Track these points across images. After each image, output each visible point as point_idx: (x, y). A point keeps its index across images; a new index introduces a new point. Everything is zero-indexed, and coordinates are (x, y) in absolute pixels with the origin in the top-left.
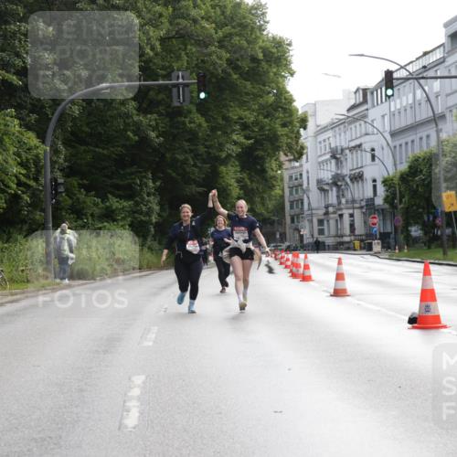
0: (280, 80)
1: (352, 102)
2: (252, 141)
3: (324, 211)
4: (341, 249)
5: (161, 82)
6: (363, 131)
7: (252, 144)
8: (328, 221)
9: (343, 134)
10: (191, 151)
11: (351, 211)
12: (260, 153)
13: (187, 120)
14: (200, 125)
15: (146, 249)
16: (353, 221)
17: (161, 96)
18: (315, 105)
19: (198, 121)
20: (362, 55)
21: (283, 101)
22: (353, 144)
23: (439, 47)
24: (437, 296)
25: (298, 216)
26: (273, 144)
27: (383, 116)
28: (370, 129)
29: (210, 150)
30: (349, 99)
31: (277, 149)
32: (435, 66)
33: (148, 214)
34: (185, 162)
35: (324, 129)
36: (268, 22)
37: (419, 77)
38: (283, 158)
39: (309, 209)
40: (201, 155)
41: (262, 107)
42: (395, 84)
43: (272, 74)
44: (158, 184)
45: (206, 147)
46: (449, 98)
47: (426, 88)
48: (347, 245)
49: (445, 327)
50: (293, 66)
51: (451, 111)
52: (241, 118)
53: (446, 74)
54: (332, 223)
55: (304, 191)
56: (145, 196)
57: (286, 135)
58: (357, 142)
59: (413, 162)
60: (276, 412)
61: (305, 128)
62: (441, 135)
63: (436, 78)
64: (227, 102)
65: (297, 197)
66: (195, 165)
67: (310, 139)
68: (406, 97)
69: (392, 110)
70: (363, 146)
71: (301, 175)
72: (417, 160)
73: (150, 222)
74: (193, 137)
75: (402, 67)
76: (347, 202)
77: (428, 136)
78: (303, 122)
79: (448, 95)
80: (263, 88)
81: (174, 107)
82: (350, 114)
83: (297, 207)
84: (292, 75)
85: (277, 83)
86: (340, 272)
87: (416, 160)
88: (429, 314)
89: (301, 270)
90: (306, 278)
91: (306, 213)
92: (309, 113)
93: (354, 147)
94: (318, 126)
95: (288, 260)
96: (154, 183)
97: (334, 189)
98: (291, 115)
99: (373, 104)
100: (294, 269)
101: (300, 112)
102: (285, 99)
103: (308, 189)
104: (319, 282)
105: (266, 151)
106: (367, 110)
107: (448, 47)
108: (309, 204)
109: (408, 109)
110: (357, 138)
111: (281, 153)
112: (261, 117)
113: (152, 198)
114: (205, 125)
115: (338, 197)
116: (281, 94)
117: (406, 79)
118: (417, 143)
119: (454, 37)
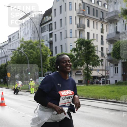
32: (6, 45)
46: (9, 52)
49: (6, 106)
53: (9, 48)
62: (7, 60)
77: (5, 60)
87: (2, 65)
88: (3, 103)
107: (9, 41)
118: (2, 61)
119: (10, 39)
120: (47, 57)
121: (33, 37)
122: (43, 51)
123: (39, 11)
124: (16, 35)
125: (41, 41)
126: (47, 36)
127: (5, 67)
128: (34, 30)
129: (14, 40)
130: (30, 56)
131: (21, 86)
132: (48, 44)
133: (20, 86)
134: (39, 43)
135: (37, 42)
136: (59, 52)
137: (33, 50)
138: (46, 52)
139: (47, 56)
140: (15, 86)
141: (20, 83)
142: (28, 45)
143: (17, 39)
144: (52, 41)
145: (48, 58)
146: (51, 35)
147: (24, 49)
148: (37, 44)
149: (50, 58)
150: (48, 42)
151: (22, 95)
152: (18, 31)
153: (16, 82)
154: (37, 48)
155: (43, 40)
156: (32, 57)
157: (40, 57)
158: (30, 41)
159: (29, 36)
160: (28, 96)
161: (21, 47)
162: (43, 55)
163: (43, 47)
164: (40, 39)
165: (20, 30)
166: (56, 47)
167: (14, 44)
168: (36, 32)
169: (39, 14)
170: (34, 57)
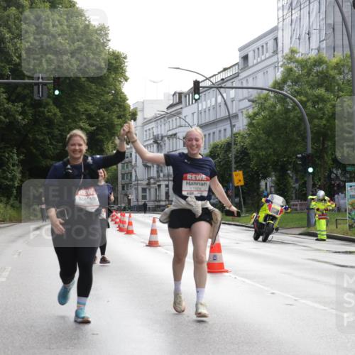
0: (117, 83)
1: (171, 102)
2: (95, 128)
3: (147, 182)
4: (159, 211)
5: (27, 81)
6: (178, 124)
7: (94, 130)
8: (150, 190)
9: (163, 125)
10: (48, 133)
11: (167, 183)
12: (100, 137)
13: (46, 110)
14: (55, 114)
15: (9, 207)
16: (168, 190)
17: (26, 91)
18: (143, 103)
19: (53, 111)
20: (178, 68)
21: (119, 99)
22: (170, 133)
23: (234, 65)
24: (222, 248)
25: (127, 184)
26: (110, 131)
27: (193, 114)
28: (183, 123)
29: (64, 133)
30: (169, 100)
31: (113, 135)
32: (232, 79)
33: (12, 179)
34: (43, 142)
35: (149, 121)
36: (109, 41)
37: (219, 87)
38: (117, 141)
39: (136, 180)
40: (56, 136)
41: (103, 103)
42: (201, 91)
43: (111, 79)
44: (21, 157)
45: (59, 131)
46: (241, 103)
47: (224, 95)
48: (162, 208)
49: (227, 271)
50: (127, 74)
51: (242, 112)
52: (86, 111)
53: (240, 86)
54: (152, 190)
55: (133, 167)
56: (11, 166)
57: (121, 124)
58: (173, 132)
59: (213, 148)
60: (93, 334)
61: (135, 120)
62: (234, 129)
63: (232, 88)
64: (77, 99)
65: (127, 171)
66: (51, 144)
67: (138, 128)
68: (209, 101)
69: (200, 109)
70: (178, 135)
71: (131, 154)
72: (216, 147)
73: (13, 186)
74: (50, 123)
75: (207, 79)
76: (164, 175)
77: (225, 130)
78: (134, 116)
79: (240, 101)
80: (104, 89)
81: (36, 100)
82: (169, 111)
83: (127, 178)
84: (126, 80)
85: (115, 86)
86: (154, 228)
88: (216, 262)
89: (126, 226)
90: (129, 232)
91: (133, 183)
92: (138, 109)
93: (171, 136)
94: (145, 119)
95: (117, 218)
96: (18, 157)
97: (155, 166)
98: (125, 110)
99: (186, 105)
100: (121, 225)
101: (132, 108)
102: (121, 98)
103: (136, 165)
104: (138, 235)
105: (104, 135)
106: (181, 108)
107: (241, 66)
108: (136, 176)
109: (211, 109)
110: (173, 129)
111: (117, 138)
112: (102, 111)
113: (16, 168)
114: (59, 114)
115: (158, 172)
116: (118, 94)
117: (210, 88)
118: (217, 134)
119: (245, 58)
121: (327, 47)
124: (267, 44)
127: (226, 151)
128: (330, 21)
129: (259, 60)
130: (314, 109)
131: (281, 211)
133: (277, 213)
134: (350, 64)
135: (343, 60)
137: (327, 90)
140: (258, 213)
141: (278, 201)
142: (308, 74)
143: (270, 57)
147: (296, 87)
148: (343, 66)
151: (282, 243)
152: (275, 29)
153: (263, 200)
154: (340, 82)
156: (324, 114)
158: (317, 58)
159: (314, 44)
160: (304, 248)
161: (284, 81)
165: (280, 25)
167: (260, 75)
168: (339, 27)
170: (331, 114)
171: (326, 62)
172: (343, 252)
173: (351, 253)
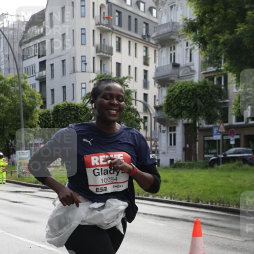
120: (35, 110)
121: (5, 68)
122: (27, 97)
123: (18, 16)
125: (21, 76)
126: (33, 66)
128: (7, 53)
132: (37, 83)
134: (18, 81)
135: (14, 78)
136: (59, 101)
137: (5, 95)
138: (32, 100)
139: (34, 107)
144: (45, 78)
145: (37, 111)
146: (43, 65)
148: (14, 82)
149: (41, 111)
150: (37, 79)
154: (13, 91)
155: (27, 75)
156: (4, 110)
157: (19, 109)
162: (25, 106)
163: (26, 89)
164: (20, 73)
166: (53, 90)
168: (12, 57)
169: (19, 21)
170: (7, 110)
171: (4, 79)
172: (14, 192)
173: (20, 192)
